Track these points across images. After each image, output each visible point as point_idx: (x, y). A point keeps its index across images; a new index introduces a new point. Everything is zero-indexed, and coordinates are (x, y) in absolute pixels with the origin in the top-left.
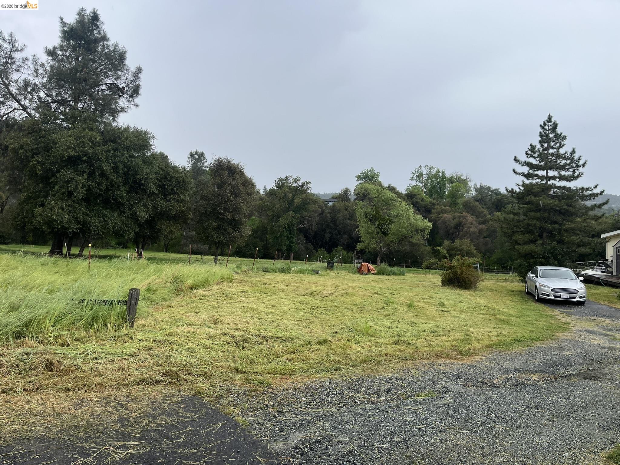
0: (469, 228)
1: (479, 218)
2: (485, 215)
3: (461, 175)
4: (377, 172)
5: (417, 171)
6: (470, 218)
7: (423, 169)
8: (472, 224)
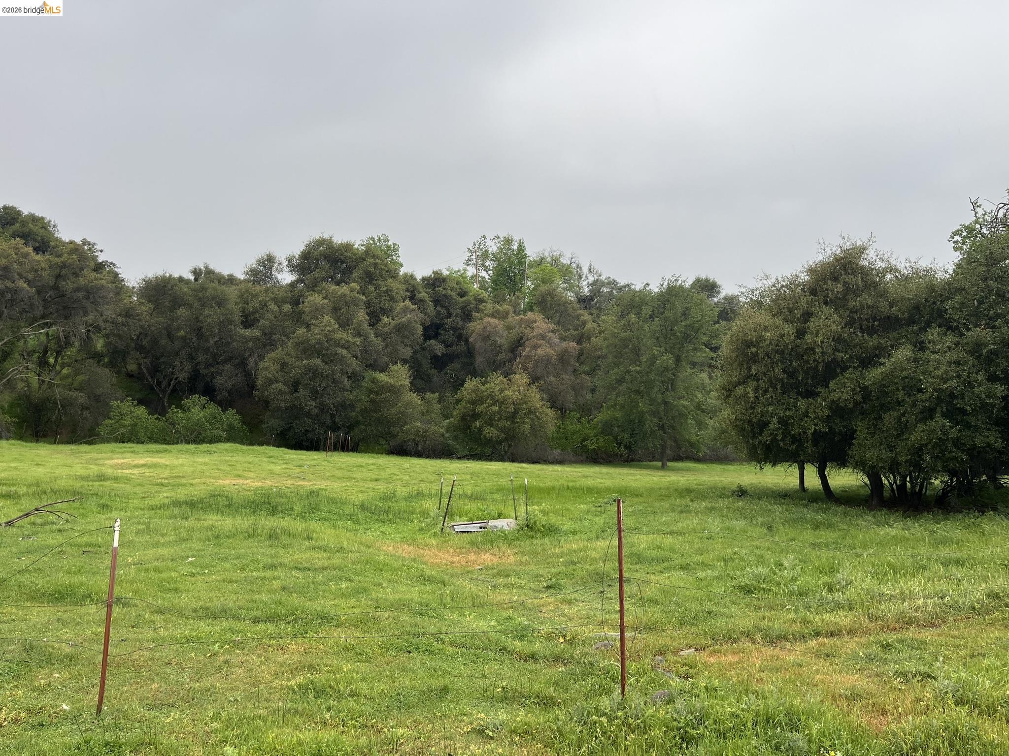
0: (535, 347)
1: (569, 330)
2: (584, 323)
3: (560, 255)
4: (395, 244)
5: (477, 246)
6: (541, 324)
7: (489, 243)
8: (543, 337)
